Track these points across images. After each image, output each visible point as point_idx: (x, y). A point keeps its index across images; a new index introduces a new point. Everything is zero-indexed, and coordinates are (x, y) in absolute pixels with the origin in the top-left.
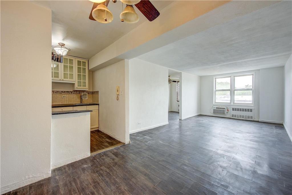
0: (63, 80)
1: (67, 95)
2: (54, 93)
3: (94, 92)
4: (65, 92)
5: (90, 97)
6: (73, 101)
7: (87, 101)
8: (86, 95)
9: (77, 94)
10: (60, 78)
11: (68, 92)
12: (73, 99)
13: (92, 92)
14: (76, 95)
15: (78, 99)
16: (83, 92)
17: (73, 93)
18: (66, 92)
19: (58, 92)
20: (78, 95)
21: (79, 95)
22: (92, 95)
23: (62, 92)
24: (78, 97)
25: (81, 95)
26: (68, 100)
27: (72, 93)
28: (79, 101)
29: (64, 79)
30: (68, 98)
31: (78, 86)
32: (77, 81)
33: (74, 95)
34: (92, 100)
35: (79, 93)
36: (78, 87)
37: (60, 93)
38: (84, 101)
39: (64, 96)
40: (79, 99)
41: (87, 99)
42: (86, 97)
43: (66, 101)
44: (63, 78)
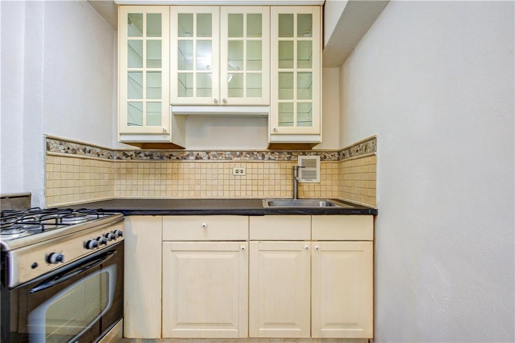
0: (225, 101)
1: (249, 165)
2: (209, 158)
3: (349, 148)
4: (241, 153)
5: (329, 171)
6: (266, 188)
7: (317, 188)
8: (313, 164)
9: (280, 160)
10: (215, 96)
11: (251, 153)
12: (266, 182)
13: (339, 152)
14: (277, 166)
15: (283, 182)
16: (304, 154)
17: (269, 159)
18: (244, 153)
19: (220, 153)
20: (283, 165)
21: (290, 165)
22: (335, 165)
23: (233, 153)
24: (283, 171)
25: (294, 165)
26: (249, 182)
27: (263, 156)
28: (290, 188)
29: (231, 101)
30: (249, 177)
31: (280, 124)
32: (275, 101)
33: (272, 165)
34: (339, 186)
35: (289, 159)
36: (282, 129)
37: (226, 158)
38: (305, 188)
39: (239, 169)
40: (290, 182)
41: (318, 180)
42: (313, 175)
43: (243, 188)
44: (224, 95)
